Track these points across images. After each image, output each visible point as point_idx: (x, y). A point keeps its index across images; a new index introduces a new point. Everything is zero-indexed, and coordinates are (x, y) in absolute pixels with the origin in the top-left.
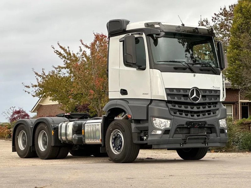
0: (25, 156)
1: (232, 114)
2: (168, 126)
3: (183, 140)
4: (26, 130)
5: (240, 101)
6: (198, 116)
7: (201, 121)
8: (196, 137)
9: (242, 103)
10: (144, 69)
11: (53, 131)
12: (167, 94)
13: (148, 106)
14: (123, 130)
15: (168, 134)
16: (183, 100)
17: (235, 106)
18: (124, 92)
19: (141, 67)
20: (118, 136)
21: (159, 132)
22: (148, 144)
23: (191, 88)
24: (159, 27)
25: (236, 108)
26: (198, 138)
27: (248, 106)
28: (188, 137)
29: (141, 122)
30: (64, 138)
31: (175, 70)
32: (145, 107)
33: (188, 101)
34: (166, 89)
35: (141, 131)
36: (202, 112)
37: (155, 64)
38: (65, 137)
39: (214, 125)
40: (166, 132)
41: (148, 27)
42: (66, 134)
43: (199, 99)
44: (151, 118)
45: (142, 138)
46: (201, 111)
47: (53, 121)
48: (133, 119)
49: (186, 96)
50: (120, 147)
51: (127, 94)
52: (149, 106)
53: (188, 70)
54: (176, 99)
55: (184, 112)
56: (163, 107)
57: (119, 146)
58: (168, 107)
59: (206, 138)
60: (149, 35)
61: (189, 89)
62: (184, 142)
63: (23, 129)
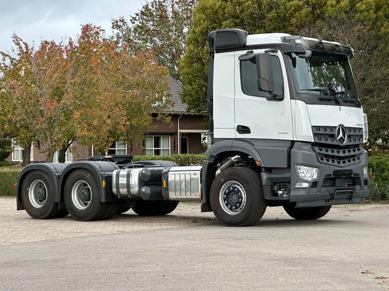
0: (44, 217)
1: (170, 148)
2: (315, 177)
3: (330, 194)
4: (46, 180)
5: (179, 131)
6: (344, 162)
7: (347, 170)
8: (344, 191)
9: (182, 134)
10: (281, 99)
11: (104, 182)
12: (315, 134)
13: (290, 150)
14: (246, 181)
15: (315, 187)
16: (329, 142)
17: (173, 138)
18: (243, 129)
19: (277, 97)
20: (236, 189)
21: (306, 185)
22: (290, 201)
23: (337, 126)
24: (301, 42)
25: (175, 140)
26: (345, 192)
27: (187, 137)
28: (337, 191)
29: (273, 172)
30: (123, 191)
31: (320, 102)
32: (284, 150)
33: (335, 143)
34: (313, 127)
35: (275, 184)
36: (348, 157)
37: (298, 93)
38: (126, 190)
39: (358, 175)
40: (314, 184)
41: (285, 42)
42: (128, 186)
43: (344, 140)
44: (295, 166)
45: (276, 192)
46: (346, 156)
47: (100, 168)
48: (264, 167)
49: (332, 136)
50: (238, 205)
51: (250, 133)
52: (292, 150)
53: (333, 101)
54: (323, 141)
55: (331, 158)
56: (307, 150)
57: (238, 202)
58: (314, 151)
59: (352, 192)
60: (288, 54)
61: (336, 127)
62: (331, 197)
63: (40, 177)
